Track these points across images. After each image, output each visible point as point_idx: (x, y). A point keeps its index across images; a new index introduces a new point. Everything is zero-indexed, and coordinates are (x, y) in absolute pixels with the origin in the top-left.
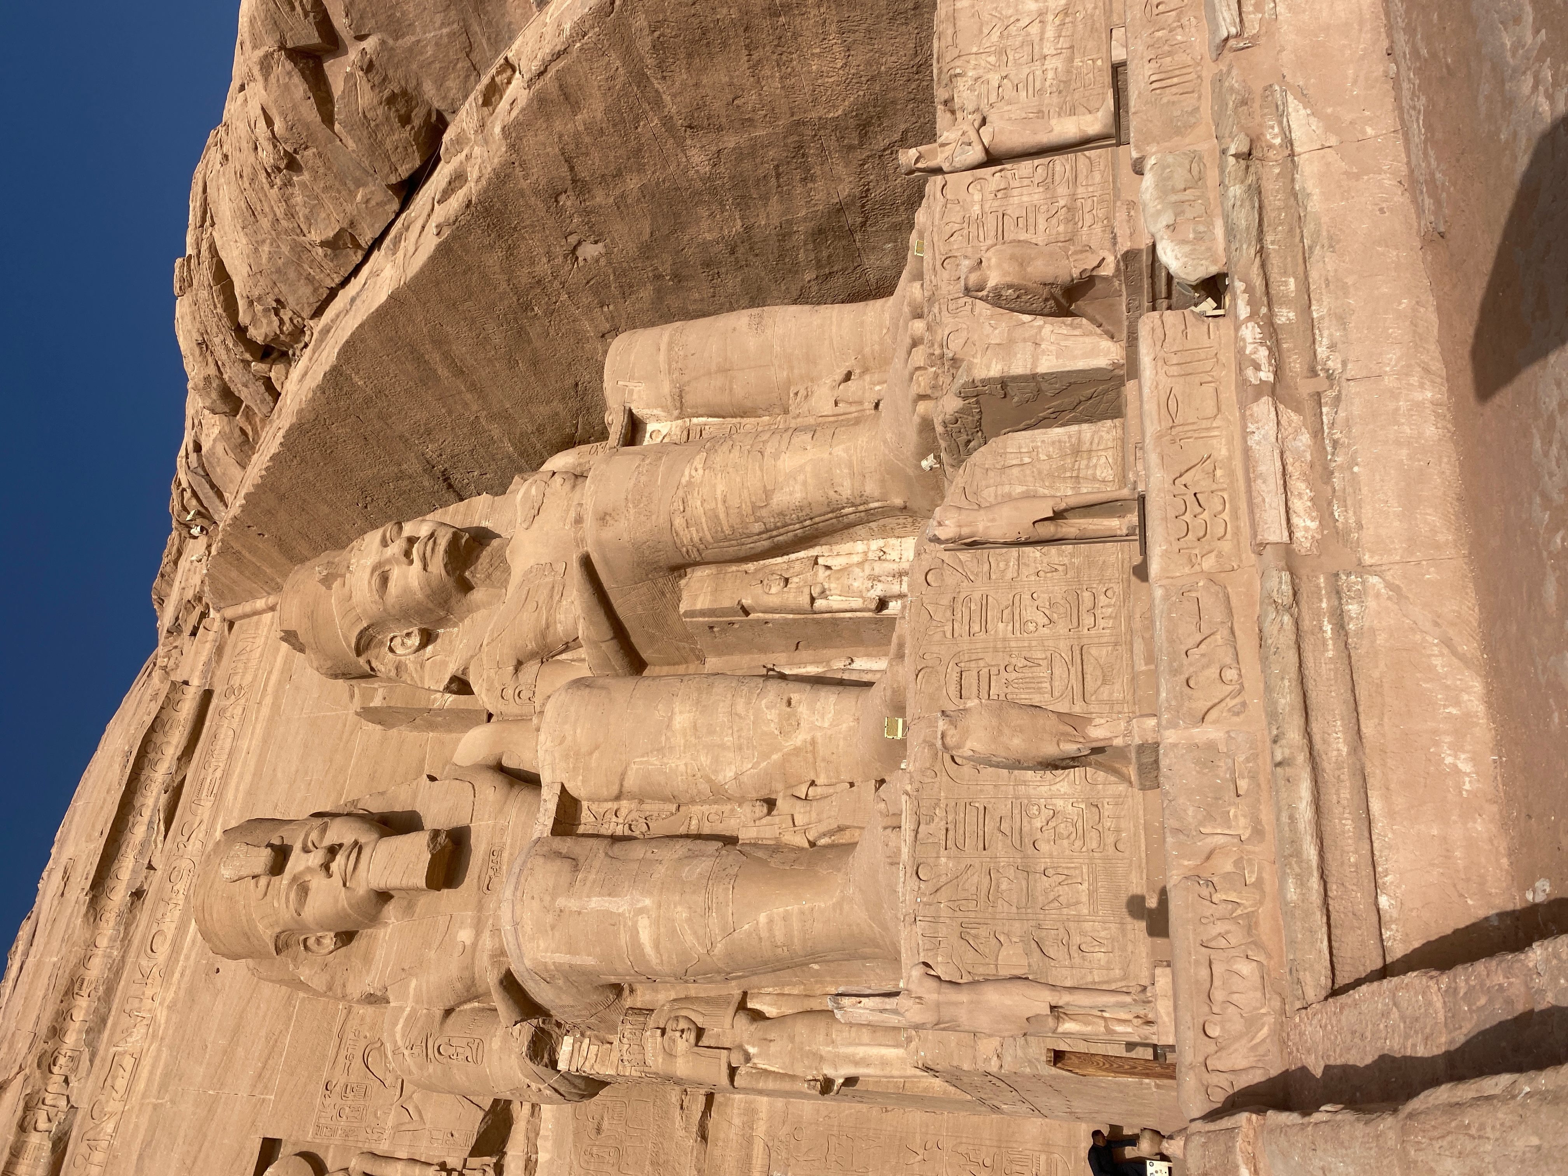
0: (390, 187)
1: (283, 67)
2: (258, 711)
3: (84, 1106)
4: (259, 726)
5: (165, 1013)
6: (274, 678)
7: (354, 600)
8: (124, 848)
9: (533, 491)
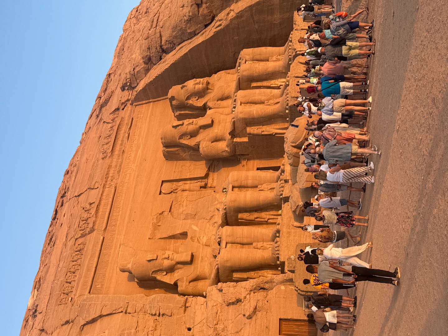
0: (204, 25)
1: (195, 6)
3: (119, 183)
4: (146, 123)
5: (135, 167)
6: (149, 115)
7: (189, 90)
8: (116, 145)
9: (219, 75)
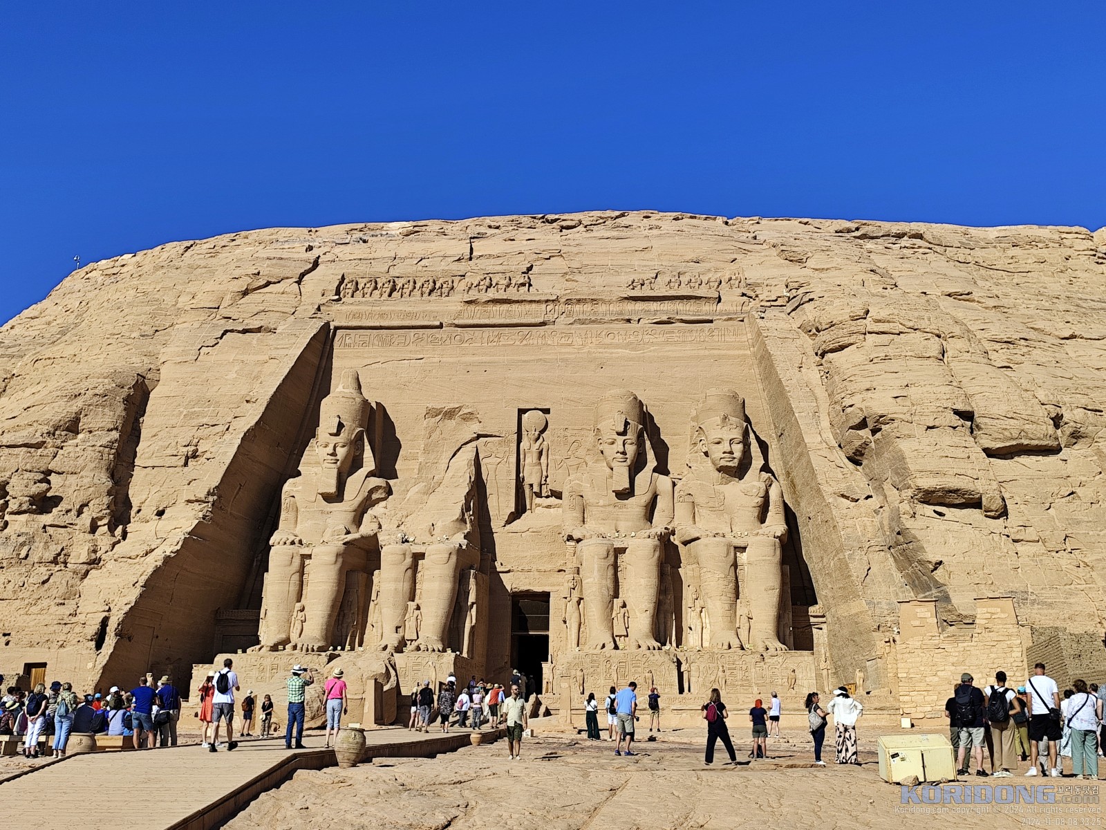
2: (702, 349)
3: (556, 327)
4: (696, 352)
6: (716, 352)
